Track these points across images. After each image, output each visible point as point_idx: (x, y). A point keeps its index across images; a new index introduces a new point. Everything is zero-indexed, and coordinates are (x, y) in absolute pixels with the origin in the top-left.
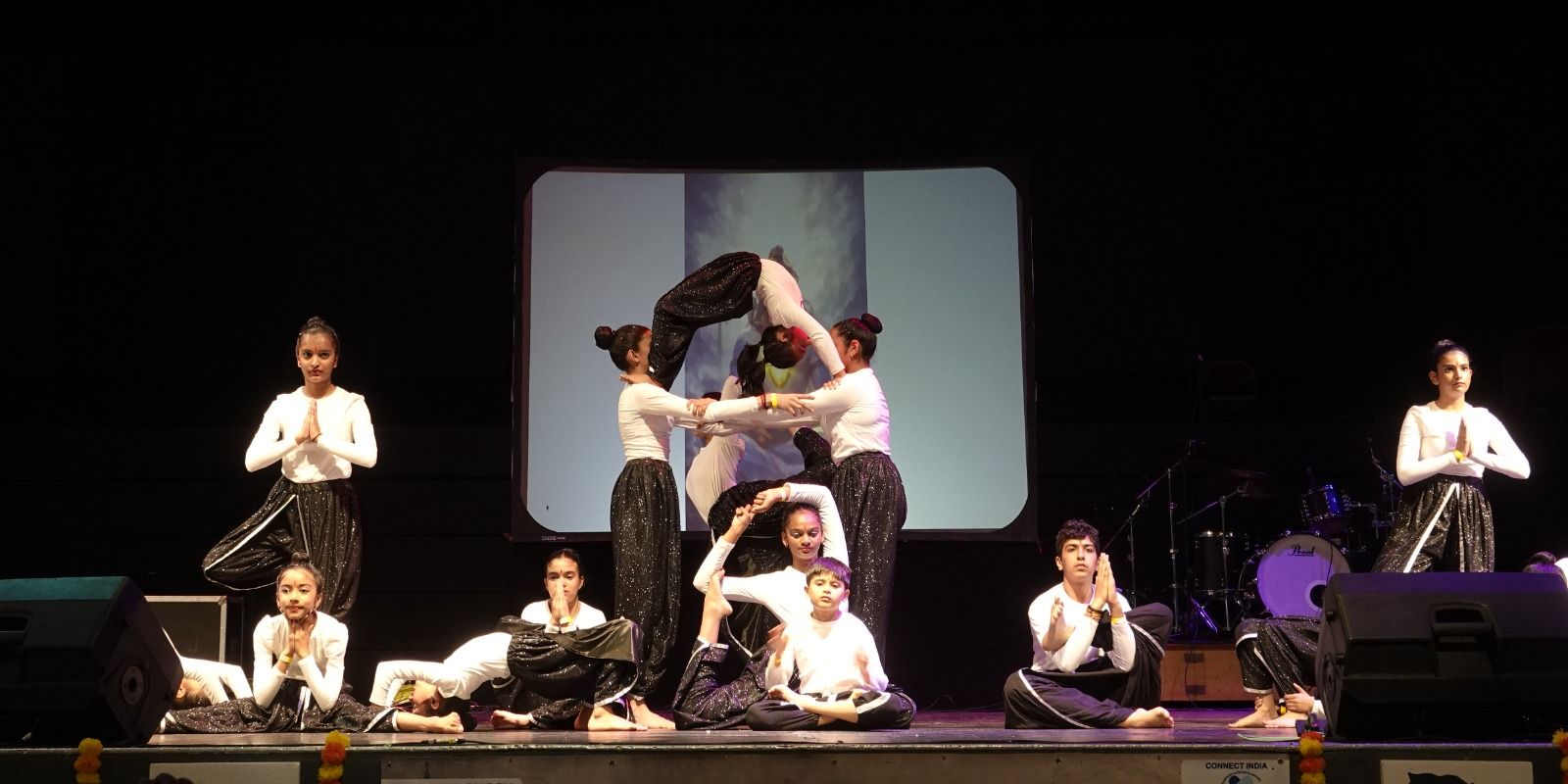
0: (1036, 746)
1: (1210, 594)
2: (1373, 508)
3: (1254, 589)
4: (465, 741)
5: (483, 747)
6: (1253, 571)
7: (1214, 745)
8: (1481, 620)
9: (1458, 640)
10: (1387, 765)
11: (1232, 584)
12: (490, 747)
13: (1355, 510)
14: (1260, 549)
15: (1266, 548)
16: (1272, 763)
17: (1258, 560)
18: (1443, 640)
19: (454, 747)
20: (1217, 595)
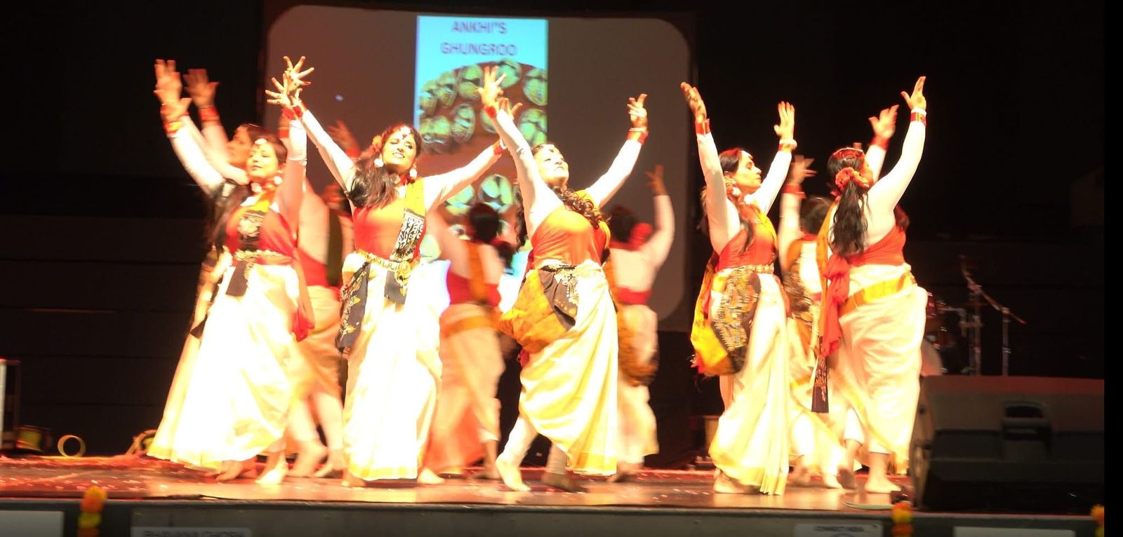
2: (961, 311)
8: (1041, 416)
9: (1021, 431)
10: (959, 530)
13: (948, 313)
16: (867, 527)
18: (1012, 431)
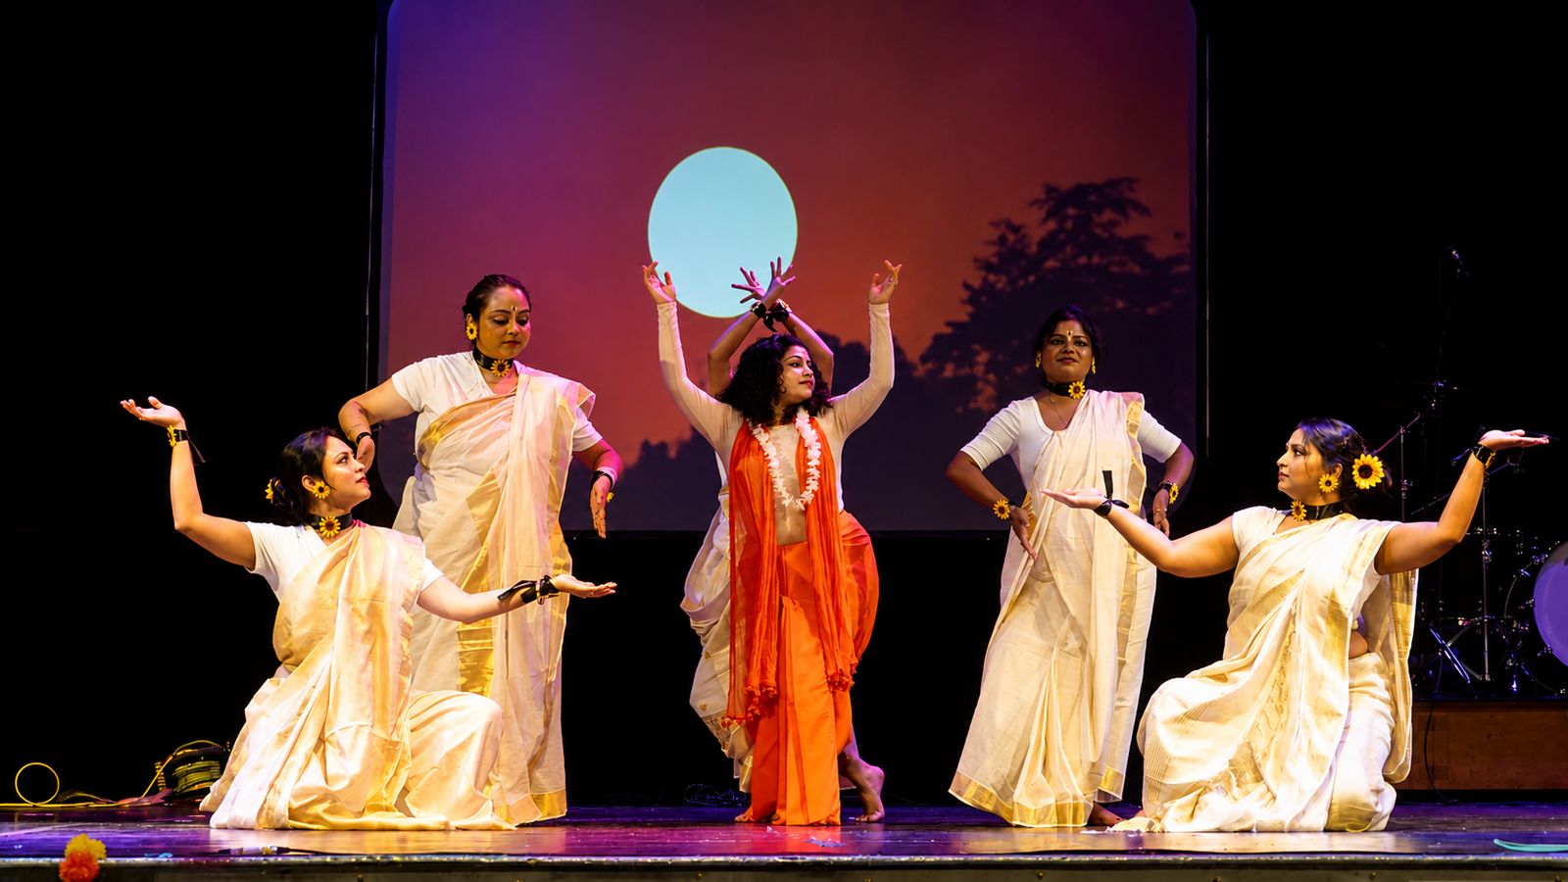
0: (1182, 858)
1: (1460, 623)
3: (1528, 616)
4: (288, 850)
5: (318, 859)
6: (1527, 588)
7: (1459, 858)
11: (1495, 609)
12: (328, 859)
14: (1539, 554)
15: (1549, 553)
17: (1535, 571)
19: (272, 859)
20: (1472, 628)
